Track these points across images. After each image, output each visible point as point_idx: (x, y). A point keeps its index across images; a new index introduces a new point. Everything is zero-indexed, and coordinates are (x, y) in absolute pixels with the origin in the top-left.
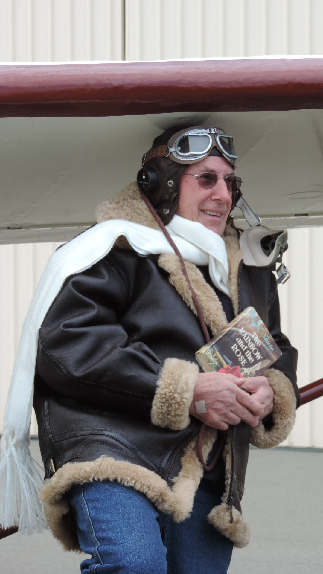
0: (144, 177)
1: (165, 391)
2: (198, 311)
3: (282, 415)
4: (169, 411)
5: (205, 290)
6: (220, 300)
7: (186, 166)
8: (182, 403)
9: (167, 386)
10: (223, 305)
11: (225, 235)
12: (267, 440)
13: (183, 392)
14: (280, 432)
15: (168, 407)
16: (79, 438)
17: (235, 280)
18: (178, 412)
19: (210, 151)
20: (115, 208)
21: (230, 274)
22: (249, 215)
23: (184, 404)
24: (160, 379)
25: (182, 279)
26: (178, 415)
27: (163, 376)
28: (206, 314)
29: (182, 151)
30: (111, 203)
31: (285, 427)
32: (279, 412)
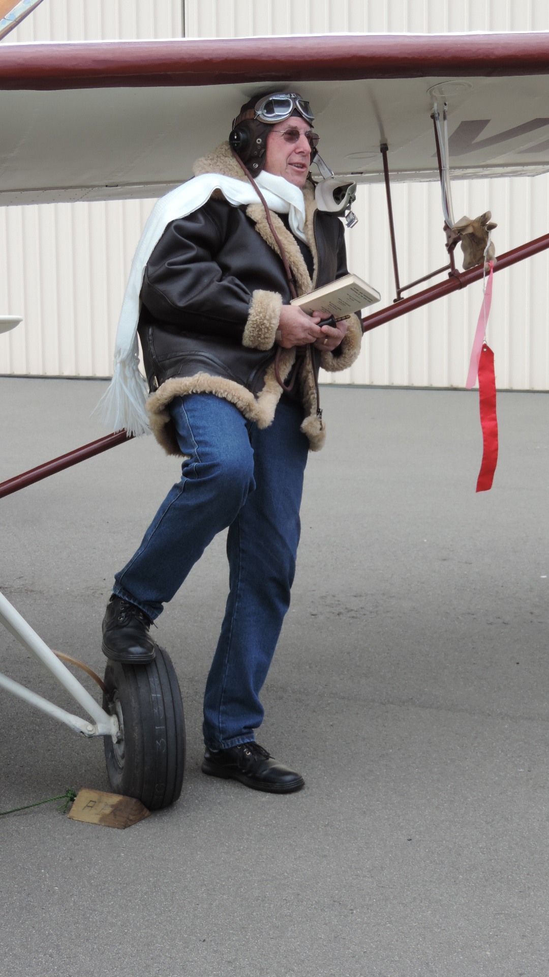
0: (236, 137)
1: (256, 318)
2: (282, 255)
3: (350, 346)
4: (259, 334)
5: (286, 236)
6: (298, 245)
7: (272, 126)
8: (270, 328)
9: (258, 314)
10: (301, 248)
11: (303, 188)
12: (334, 365)
13: (271, 318)
14: (346, 360)
15: (258, 331)
16: (179, 358)
17: (311, 226)
18: (267, 335)
19: (292, 112)
20: (210, 164)
21: (306, 221)
22: (324, 170)
23: (272, 328)
24: (252, 308)
25: (265, 227)
26: (267, 338)
27: (254, 306)
28: (287, 255)
29: (268, 113)
30: (206, 160)
31: (351, 357)
32: (347, 344)
